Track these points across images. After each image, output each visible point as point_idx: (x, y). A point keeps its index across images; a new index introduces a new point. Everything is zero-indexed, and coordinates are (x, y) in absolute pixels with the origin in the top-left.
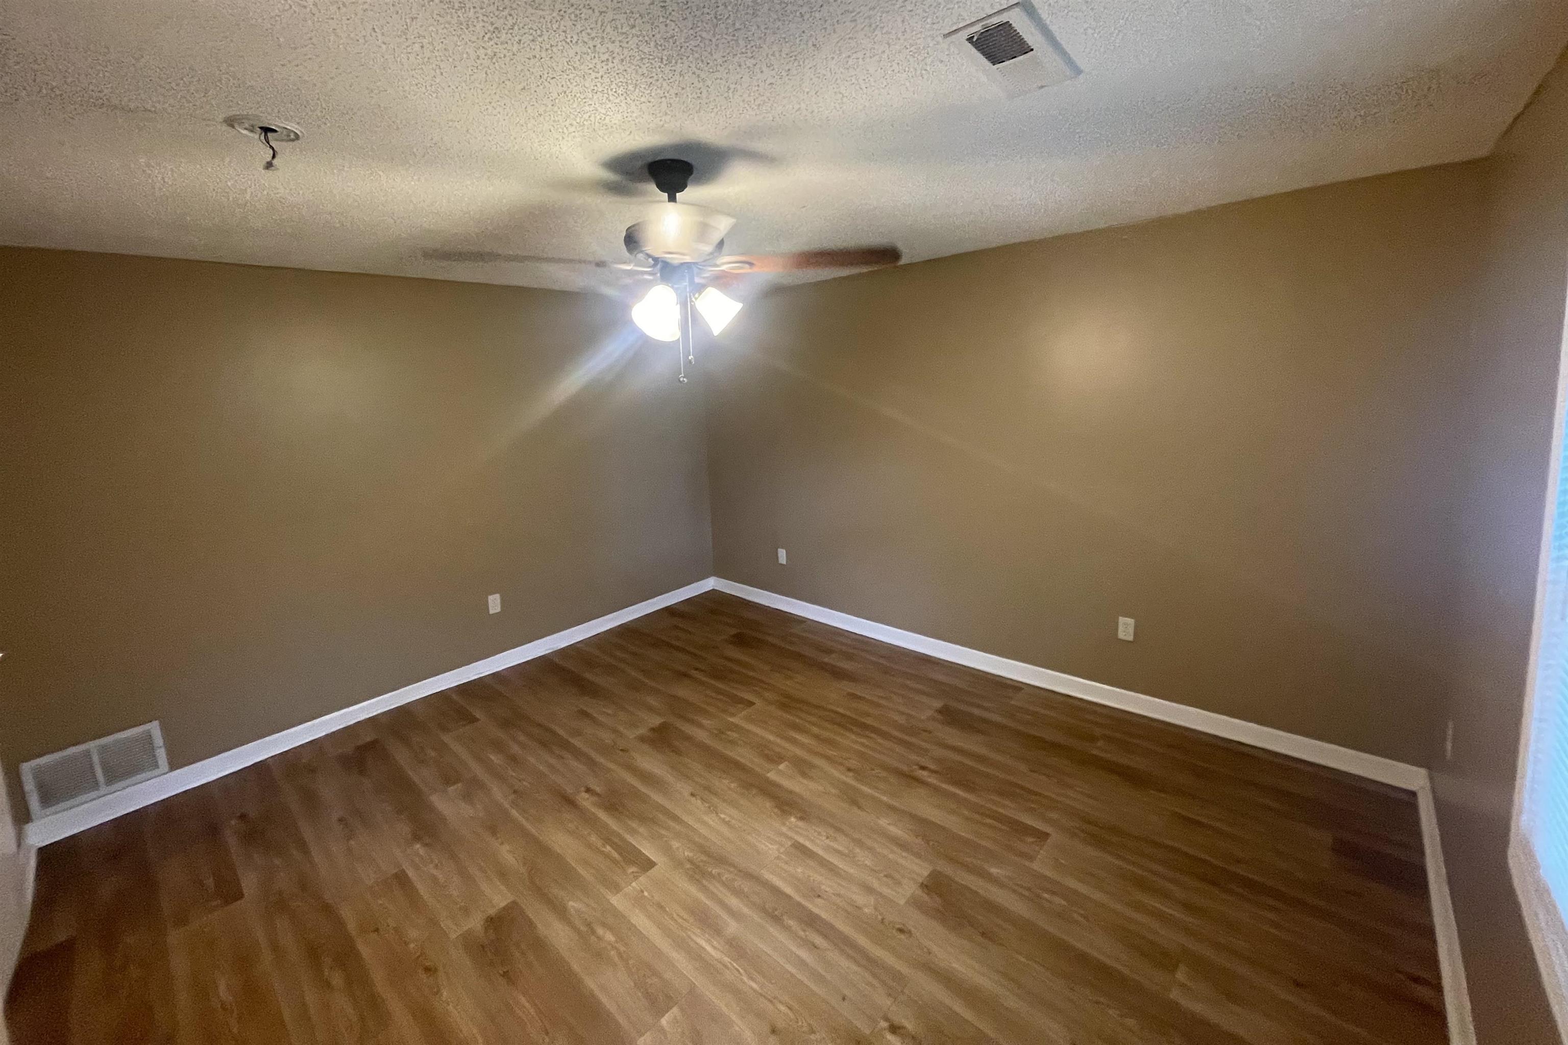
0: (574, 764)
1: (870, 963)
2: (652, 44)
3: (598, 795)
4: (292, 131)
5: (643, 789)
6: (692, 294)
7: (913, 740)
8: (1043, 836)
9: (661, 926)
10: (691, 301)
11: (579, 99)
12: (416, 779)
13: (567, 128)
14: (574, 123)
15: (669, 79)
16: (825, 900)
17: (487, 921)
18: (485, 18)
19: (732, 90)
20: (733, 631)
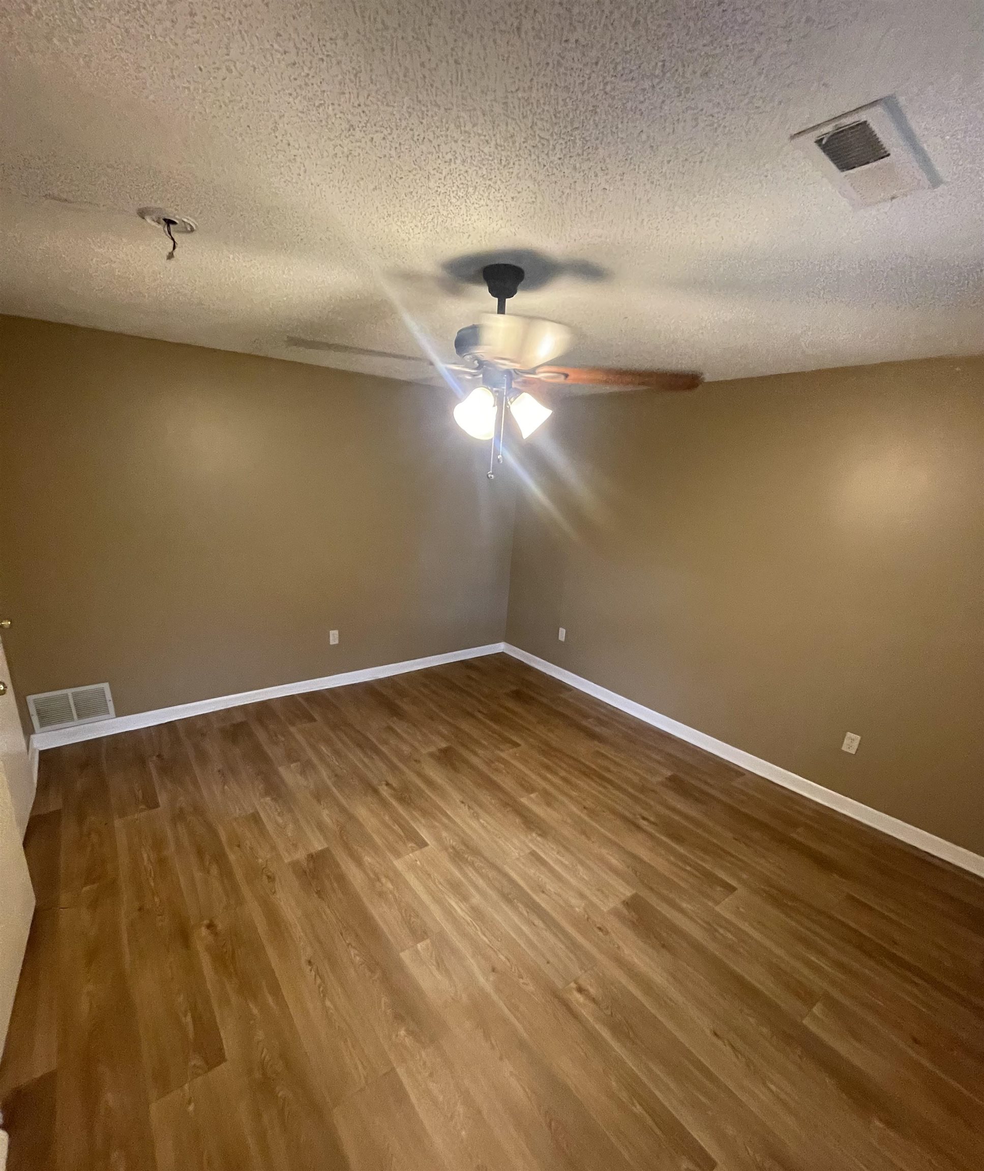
0: (381, 764)
1: (574, 946)
2: (493, 143)
3: (394, 789)
4: (189, 224)
5: (428, 792)
6: (508, 398)
7: (642, 796)
8: (732, 889)
9: (427, 887)
10: (507, 404)
11: (424, 201)
12: (269, 752)
13: (413, 229)
14: (419, 224)
15: (507, 182)
16: (547, 895)
17: (308, 855)
18: (342, 115)
19: (566, 194)
20: (514, 688)
